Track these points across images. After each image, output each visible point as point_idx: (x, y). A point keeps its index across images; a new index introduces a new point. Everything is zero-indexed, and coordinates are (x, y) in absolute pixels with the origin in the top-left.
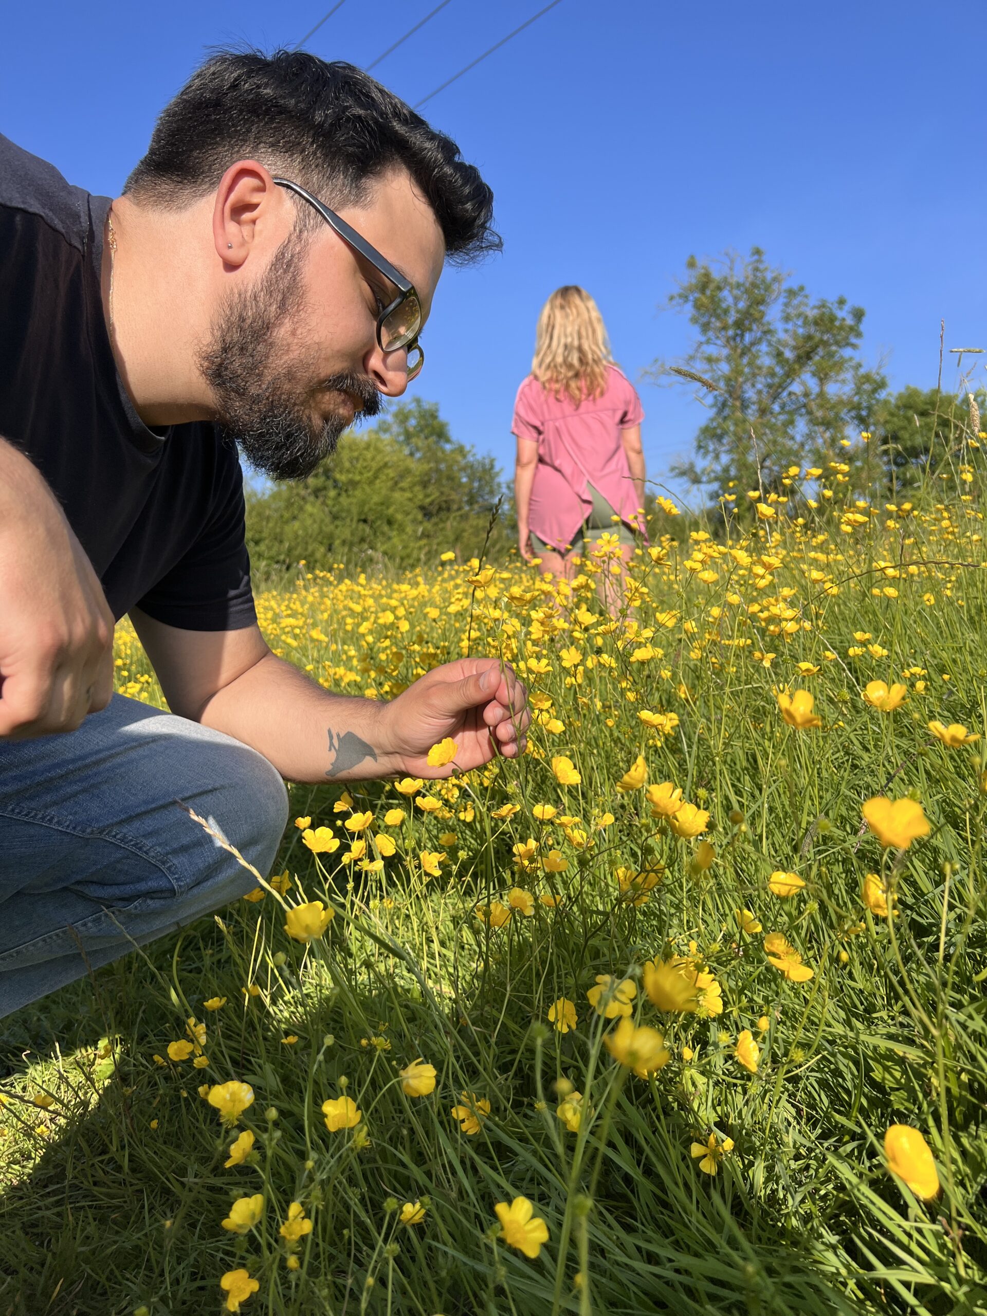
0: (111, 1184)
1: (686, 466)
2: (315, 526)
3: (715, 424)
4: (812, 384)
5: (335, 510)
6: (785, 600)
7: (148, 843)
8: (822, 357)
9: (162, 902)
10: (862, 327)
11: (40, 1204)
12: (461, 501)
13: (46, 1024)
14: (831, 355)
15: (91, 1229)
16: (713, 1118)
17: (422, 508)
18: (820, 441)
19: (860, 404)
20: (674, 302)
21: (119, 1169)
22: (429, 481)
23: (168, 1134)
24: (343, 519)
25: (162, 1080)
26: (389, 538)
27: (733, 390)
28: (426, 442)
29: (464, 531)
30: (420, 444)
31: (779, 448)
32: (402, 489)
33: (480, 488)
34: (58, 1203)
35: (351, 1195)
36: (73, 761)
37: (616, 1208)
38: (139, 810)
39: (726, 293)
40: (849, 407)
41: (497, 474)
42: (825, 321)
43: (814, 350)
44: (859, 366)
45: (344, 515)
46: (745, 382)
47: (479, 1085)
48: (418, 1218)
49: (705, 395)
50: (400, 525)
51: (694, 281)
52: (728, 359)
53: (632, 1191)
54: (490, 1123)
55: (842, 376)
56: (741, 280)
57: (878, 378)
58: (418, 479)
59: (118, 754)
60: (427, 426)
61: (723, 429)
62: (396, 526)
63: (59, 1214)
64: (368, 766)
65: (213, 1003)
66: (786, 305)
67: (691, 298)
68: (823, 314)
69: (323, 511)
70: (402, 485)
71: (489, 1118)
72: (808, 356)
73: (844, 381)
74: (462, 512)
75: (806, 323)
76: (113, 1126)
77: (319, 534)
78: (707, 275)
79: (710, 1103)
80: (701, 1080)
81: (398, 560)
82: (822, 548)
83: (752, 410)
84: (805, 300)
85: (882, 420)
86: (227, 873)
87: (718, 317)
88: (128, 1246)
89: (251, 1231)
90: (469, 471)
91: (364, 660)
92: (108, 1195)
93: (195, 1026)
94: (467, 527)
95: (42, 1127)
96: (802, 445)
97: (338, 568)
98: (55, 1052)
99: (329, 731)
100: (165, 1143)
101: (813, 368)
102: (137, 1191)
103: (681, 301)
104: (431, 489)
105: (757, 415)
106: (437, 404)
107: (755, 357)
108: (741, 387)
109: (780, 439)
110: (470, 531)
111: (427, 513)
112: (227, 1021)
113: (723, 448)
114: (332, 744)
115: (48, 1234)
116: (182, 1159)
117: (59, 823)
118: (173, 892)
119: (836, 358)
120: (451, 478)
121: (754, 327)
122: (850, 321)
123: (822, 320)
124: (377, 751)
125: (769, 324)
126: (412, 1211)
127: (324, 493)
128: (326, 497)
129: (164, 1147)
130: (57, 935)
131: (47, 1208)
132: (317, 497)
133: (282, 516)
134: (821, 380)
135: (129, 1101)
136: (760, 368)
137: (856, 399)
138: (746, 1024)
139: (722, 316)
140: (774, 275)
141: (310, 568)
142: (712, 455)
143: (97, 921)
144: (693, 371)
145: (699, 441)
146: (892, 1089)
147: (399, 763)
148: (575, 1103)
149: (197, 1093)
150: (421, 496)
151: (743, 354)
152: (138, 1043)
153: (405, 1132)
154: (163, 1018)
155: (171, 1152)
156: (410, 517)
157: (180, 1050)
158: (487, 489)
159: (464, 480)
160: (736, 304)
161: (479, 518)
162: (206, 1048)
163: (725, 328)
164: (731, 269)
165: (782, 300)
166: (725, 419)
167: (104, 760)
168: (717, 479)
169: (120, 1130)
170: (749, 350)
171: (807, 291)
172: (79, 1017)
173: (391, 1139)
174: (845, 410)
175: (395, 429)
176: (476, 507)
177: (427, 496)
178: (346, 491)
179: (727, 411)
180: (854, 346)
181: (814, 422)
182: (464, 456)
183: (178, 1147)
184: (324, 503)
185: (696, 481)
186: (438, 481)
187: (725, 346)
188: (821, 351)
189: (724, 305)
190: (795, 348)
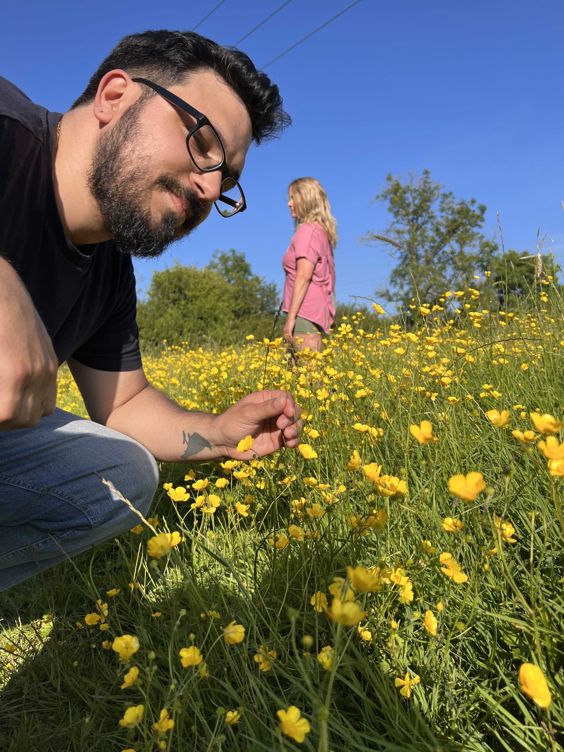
0: (49, 699)
1: (384, 292)
2: (173, 321)
3: (401, 268)
4: (456, 247)
5: (184, 312)
6: (444, 365)
7: (76, 497)
8: (462, 232)
9: (84, 532)
10: (485, 216)
11: (7, 710)
12: (256, 308)
13: (13, 604)
14: (467, 231)
15: (38, 725)
16: (407, 663)
17: (234, 312)
18: (460, 279)
19: (483, 258)
20: (379, 199)
21: (55, 690)
22: (239, 296)
23: (83, 670)
24: (189, 317)
25: (81, 637)
26: (215, 328)
27: (411, 249)
28: (237, 275)
29: (258, 325)
30: (234, 276)
31: (437, 283)
32: (224, 301)
33: (268, 301)
34: (17, 710)
35: (195, 706)
36: (33, 448)
37: (350, 716)
38: (71, 478)
39: (408, 195)
40: (477, 260)
41: (278, 293)
42: (464, 212)
43: (457, 228)
44: (482, 237)
45: (190, 314)
46: (418, 245)
47: (269, 642)
48: (235, 721)
49: (396, 252)
50: (222, 321)
51: (390, 188)
52: (409, 232)
53: (360, 705)
54: (275, 665)
55: (473, 243)
56: (417, 188)
57: (493, 244)
58: (232, 295)
59: (60, 444)
60: (238, 265)
61: (405, 271)
62: (219, 322)
63: (18, 716)
64: (206, 453)
65: (112, 592)
66: (442, 202)
67: (389, 197)
68: (462, 208)
69: (178, 313)
70: (223, 298)
71: (275, 662)
72: (454, 231)
73: (474, 246)
74: (257, 314)
75: (453, 212)
76: (52, 664)
77: (175, 325)
78: (398, 185)
79: (405, 655)
80: (401, 641)
81: (220, 341)
82: (463, 337)
83: (422, 261)
84: (453, 200)
85: (495, 268)
86: (123, 515)
87: (403, 208)
88: (59, 735)
89: (136, 727)
90: (261, 291)
91: (202, 395)
92: (47, 705)
93: (102, 604)
94: (260, 323)
95: (9, 664)
96: (450, 281)
97: (185, 344)
98: (18, 621)
99: (184, 432)
100: (82, 675)
101: (457, 238)
102: (65, 703)
103: (383, 199)
104: (239, 301)
105: (425, 264)
106: (244, 253)
107: (425, 231)
108: (416, 248)
109: (437, 278)
110: (262, 325)
111: (237, 314)
112: (120, 603)
113: (406, 282)
114: (185, 440)
115: (11, 728)
116: (92, 685)
117: (23, 484)
118: (90, 526)
119: (470, 232)
120: (251, 295)
121: (424, 214)
122: (478, 212)
123: (462, 211)
124: (211, 444)
125: (432, 212)
126: (232, 716)
127: (178, 302)
128: (179, 304)
129: (81, 677)
130: (21, 551)
131: (11, 713)
132: (174, 304)
133: (154, 315)
134: (461, 244)
135: (61, 650)
136: (427, 237)
137: (481, 256)
138: (427, 607)
139: (406, 208)
140: (435, 185)
141: (169, 344)
142: (399, 286)
143: (45, 542)
144: (389, 238)
145: (392, 278)
146: (512, 647)
147: (224, 451)
148: (328, 652)
149: (101, 645)
150: (234, 305)
151: (417, 229)
152: (67, 616)
153: (225, 669)
154: (81, 601)
155: (85, 679)
156: (228, 317)
157: (92, 619)
158: (272, 302)
159: (259, 296)
160: (414, 201)
161: (266, 318)
162: (107, 617)
163: (407, 215)
164: (411, 182)
165: (440, 200)
166: (407, 265)
167: (51, 448)
168: (402, 299)
169: (56, 666)
170: (421, 227)
171: (454, 195)
172: (32, 600)
173: (216, 674)
174: (475, 262)
175: (220, 266)
176: (265, 312)
177: (237, 305)
178: (191, 301)
179: (407, 262)
180: (480, 226)
181: (456, 268)
182: (259, 283)
183: (89, 677)
184: (178, 308)
185: (390, 300)
186: (244, 297)
187: (407, 225)
188: (461, 229)
189: (407, 202)
190: (446, 227)
